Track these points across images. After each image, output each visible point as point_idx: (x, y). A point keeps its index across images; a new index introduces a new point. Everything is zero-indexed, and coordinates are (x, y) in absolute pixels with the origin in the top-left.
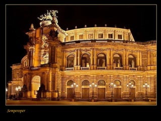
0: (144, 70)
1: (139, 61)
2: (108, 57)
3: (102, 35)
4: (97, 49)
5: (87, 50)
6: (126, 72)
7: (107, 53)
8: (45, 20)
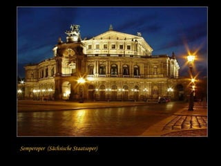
0: (145, 78)
1: (142, 70)
2: (119, 67)
3: (114, 46)
4: (111, 61)
5: (104, 62)
6: (132, 79)
7: (118, 64)
8: (71, 35)
